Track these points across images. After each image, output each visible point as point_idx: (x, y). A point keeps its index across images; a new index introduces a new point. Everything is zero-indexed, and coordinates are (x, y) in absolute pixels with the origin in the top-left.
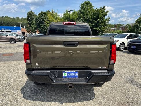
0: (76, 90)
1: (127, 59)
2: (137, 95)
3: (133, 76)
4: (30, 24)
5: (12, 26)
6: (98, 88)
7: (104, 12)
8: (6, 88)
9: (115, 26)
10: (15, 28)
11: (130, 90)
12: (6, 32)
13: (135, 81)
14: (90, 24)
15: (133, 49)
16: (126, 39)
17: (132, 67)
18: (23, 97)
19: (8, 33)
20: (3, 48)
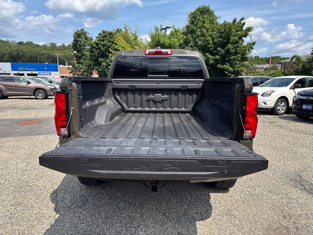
0: (170, 199)
1: (292, 134)
2: (309, 212)
3: (303, 171)
4: (78, 58)
5: (41, 62)
6: (221, 195)
7: (241, 30)
8: (19, 191)
9: (267, 60)
10: (46, 66)
11: (294, 201)
12: (28, 75)
13: (307, 181)
14: (210, 56)
15: (306, 110)
16: (290, 89)
17: (302, 150)
18: (55, 209)
19: (30, 77)
20: (19, 108)
